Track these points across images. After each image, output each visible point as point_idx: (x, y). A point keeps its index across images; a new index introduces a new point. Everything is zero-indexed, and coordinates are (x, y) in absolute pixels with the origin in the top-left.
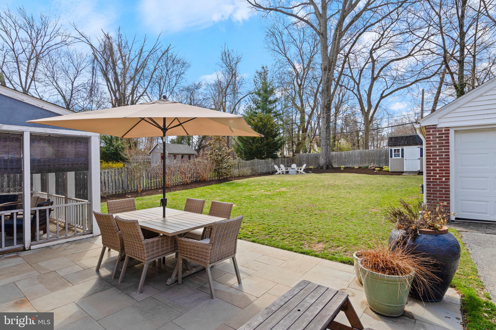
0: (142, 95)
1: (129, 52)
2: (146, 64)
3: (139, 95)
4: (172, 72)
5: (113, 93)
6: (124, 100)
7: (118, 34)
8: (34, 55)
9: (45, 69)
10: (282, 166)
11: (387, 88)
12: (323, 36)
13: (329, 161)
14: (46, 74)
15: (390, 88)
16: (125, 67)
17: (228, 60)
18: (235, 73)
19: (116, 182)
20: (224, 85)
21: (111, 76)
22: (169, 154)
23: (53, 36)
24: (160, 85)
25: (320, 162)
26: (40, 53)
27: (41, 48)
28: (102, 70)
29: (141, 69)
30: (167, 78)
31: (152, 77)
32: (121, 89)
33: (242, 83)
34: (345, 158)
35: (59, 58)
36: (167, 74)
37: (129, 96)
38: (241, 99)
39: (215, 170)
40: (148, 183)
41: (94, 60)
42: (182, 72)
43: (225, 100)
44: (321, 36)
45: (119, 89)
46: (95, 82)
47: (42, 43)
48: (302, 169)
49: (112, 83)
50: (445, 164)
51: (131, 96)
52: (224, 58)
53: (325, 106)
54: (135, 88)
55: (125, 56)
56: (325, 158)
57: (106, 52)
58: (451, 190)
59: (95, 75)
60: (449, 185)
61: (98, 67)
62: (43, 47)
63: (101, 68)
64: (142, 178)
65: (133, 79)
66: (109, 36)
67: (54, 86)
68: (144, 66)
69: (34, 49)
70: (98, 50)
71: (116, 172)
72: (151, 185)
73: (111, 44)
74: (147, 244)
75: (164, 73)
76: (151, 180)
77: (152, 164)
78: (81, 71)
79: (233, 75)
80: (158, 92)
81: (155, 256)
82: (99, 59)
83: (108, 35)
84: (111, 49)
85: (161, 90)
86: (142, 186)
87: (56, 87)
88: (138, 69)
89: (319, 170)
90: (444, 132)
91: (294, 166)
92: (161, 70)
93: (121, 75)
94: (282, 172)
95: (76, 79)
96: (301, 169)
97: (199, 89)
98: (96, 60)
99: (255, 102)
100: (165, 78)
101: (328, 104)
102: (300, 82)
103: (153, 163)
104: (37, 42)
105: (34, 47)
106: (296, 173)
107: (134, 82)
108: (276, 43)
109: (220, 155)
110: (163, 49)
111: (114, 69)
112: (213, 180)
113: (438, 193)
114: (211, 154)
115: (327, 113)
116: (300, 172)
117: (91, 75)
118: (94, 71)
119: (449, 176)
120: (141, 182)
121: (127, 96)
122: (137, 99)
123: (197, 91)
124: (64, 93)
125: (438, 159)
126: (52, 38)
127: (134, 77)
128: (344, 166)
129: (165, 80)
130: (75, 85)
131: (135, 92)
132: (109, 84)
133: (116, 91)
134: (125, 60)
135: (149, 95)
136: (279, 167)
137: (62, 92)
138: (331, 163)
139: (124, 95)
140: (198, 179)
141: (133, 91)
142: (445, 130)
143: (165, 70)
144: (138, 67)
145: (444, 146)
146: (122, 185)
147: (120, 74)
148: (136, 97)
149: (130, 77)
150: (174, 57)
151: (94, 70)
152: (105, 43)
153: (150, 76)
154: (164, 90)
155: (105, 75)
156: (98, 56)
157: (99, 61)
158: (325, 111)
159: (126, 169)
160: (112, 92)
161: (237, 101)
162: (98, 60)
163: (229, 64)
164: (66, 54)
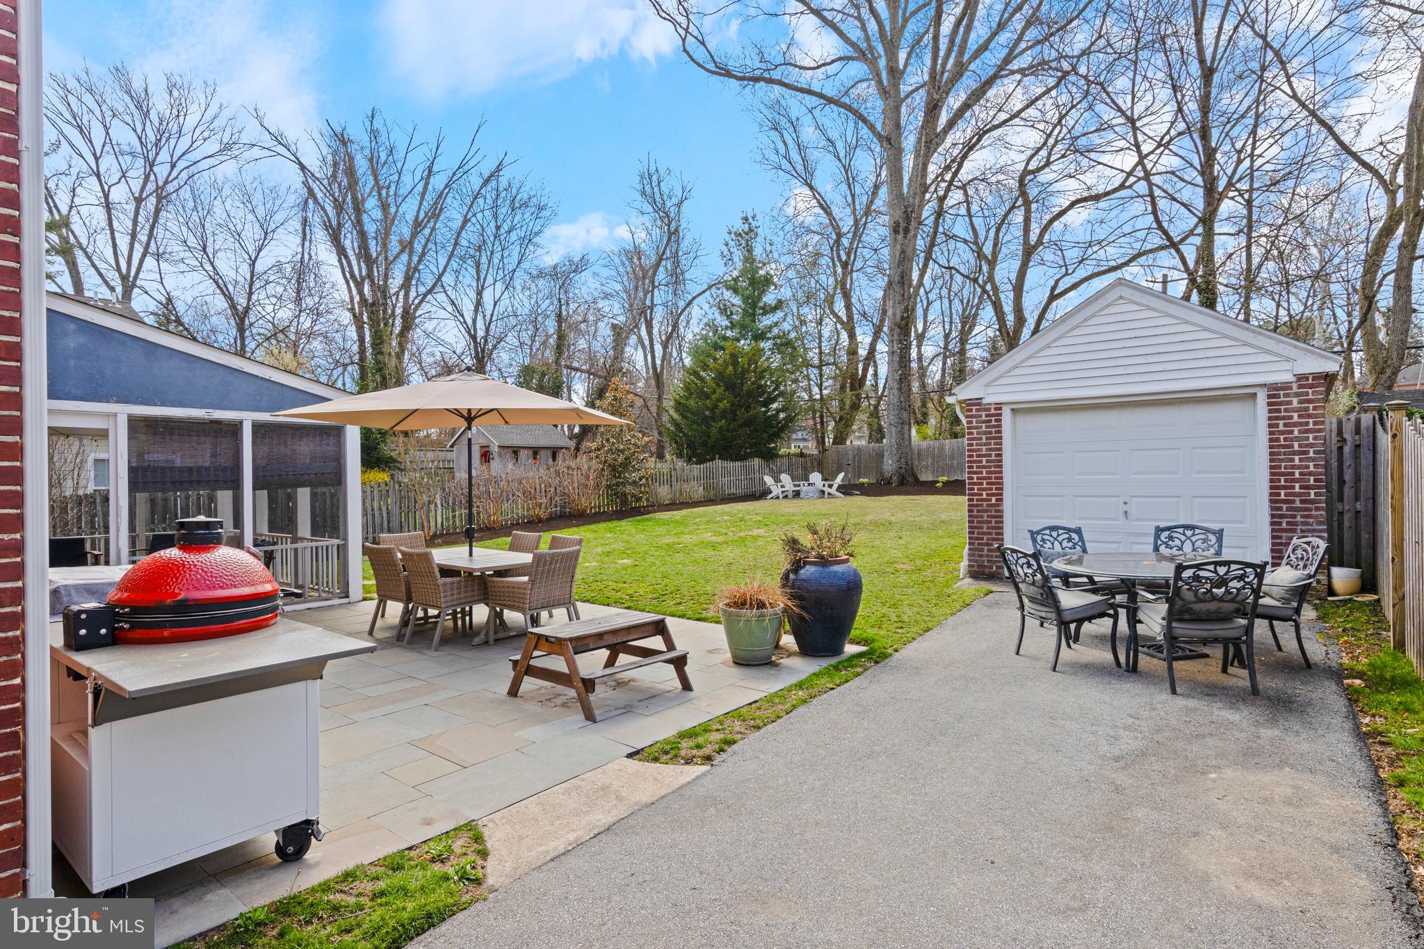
0: (430, 292)
1: (396, 177)
2: (441, 209)
3: (422, 290)
4: (509, 232)
5: (356, 286)
6: (385, 304)
7: (369, 130)
8: (151, 187)
9: (183, 228)
10: (785, 478)
11: (1067, 274)
12: (890, 143)
13: (907, 465)
14: (185, 242)
15: (1073, 272)
16: (386, 217)
17: (657, 196)
18: (676, 230)
19: (373, 515)
20: (649, 260)
21: (350, 242)
22: (499, 447)
23: (201, 137)
24: (478, 265)
25: (885, 467)
26: (166, 182)
27: (169, 168)
28: (327, 226)
29: (428, 221)
30: (498, 248)
31: (456, 244)
32: (376, 274)
33: (699, 253)
34: (952, 457)
35: (219, 198)
36: (495, 237)
37: (397, 294)
38: (694, 298)
39: (609, 487)
40: (447, 519)
41: (306, 201)
42: (536, 230)
43: (652, 300)
44: (884, 144)
45: (370, 275)
46: (310, 258)
47: (172, 157)
48: (835, 486)
49: (353, 259)
50: (996, 472)
51: (402, 294)
52: (648, 189)
53: (895, 325)
54: (414, 273)
55: (388, 187)
56: (895, 458)
57: (339, 180)
58: (1005, 519)
59: (310, 242)
60: (1001, 511)
61: (318, 220)
62: (173, 166)
63: (324, 221)
64: (432, 506)
65: (407, 246)
66: (346, 136)
67: (204, 273)
68: (435, 213)
69: (151, 170)
70: (318, 175)
71: (376, 492)
72: (454, 522)
73: (351, 159)
74: (445, 584)
75: (489, 233)
76: (454, 511)
77: (457, 475)
78: (273, 231)
79: (670, 234)
80: (474, 284)
81: (456, 602)
82: (319, 195)
83: (342, 135)
84: (351, 172)
85: (482, 277)
86: (433, 524)
87: (212, 274)
88: (422, 221)
89: (881, 487)
90: (993, 411)
91: (816, 477)
92: (482, 226)
93: (376, 238)
94: (783, 492)
95: (261, 254)
96: (830, 486)
97: (583, 274)
98: (310, 201)
99: (725, 310)
100: (490, 245)
101: (902, 318)
102: (844, 258)
103: (460, 472)
104: (157, 154)
105: (152, 166)
106: (817, 494)
107: (410, 256)
108: (782, 150)
109: (622, 451)
110: (487, 168)
111: (359, 223)
112: (604, 512)
113: (985, 526)
114: (599, 450)
115: (900, 342)
116: (829, 494)
117: (299, 240)
118: (307, 228)
119: (1001, 495)
120: (432, 513)
121: (392, 292)
122: (417, 301)
123: (576, 278)
124: (231, 288)
125: (984, 463)
126: (198, 143)
127: (411, 243)
128: (945, 479)
129: (492, 253)
130: (260, 267)
131: (414, 282)
132: (344, 261)
133: (363, 280)
134: (388, 195)
135: (449, 293)
136: (777, 480)
137: (226, 286)
138: (912, 468)
139: (384, 290)
140: (568, 510)
141: (408, 279)
142: (995, 409)
143: (493, 224)
144: (422, 215)
145: (994, 438)
146: (389, 522)
147: (373, 235)
148: (416, 298)
149: (401, 242)
150: (514, 191)
151: (305, 225)
152: (334, 154)
153: (453, 241)
154: (490, 280)
155: (336, 240)
156: (316, 190)
157: (319, 204)
158: (896, 337)
159: (397, 486)
160: (352, 285)
161: (682, 304)
162: (316, 200)
163: (659, 205)
164: (237, 190)
